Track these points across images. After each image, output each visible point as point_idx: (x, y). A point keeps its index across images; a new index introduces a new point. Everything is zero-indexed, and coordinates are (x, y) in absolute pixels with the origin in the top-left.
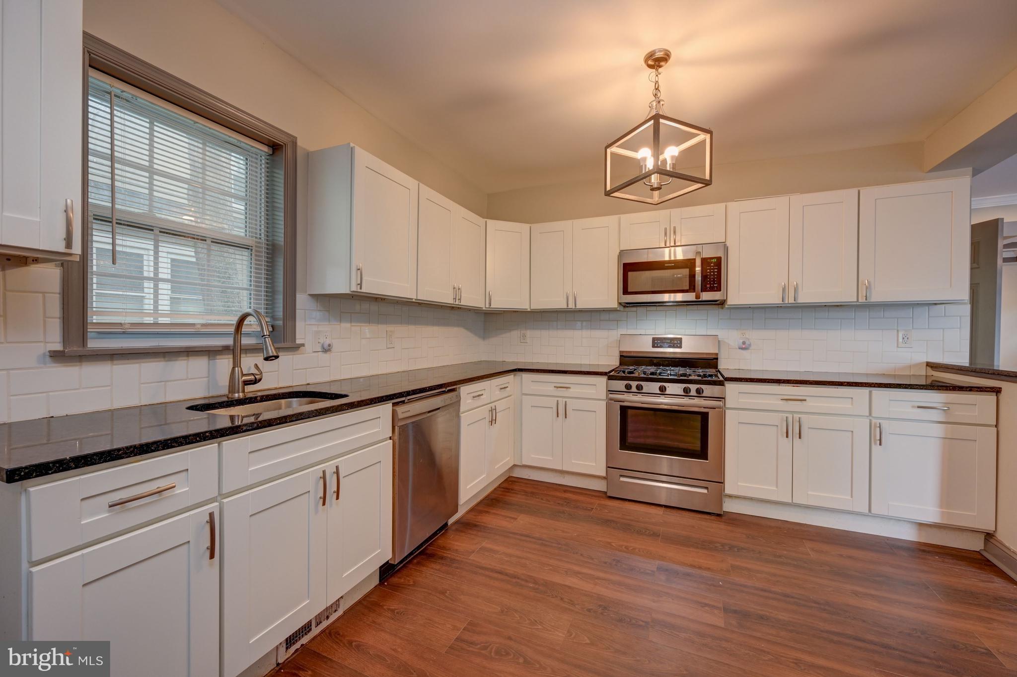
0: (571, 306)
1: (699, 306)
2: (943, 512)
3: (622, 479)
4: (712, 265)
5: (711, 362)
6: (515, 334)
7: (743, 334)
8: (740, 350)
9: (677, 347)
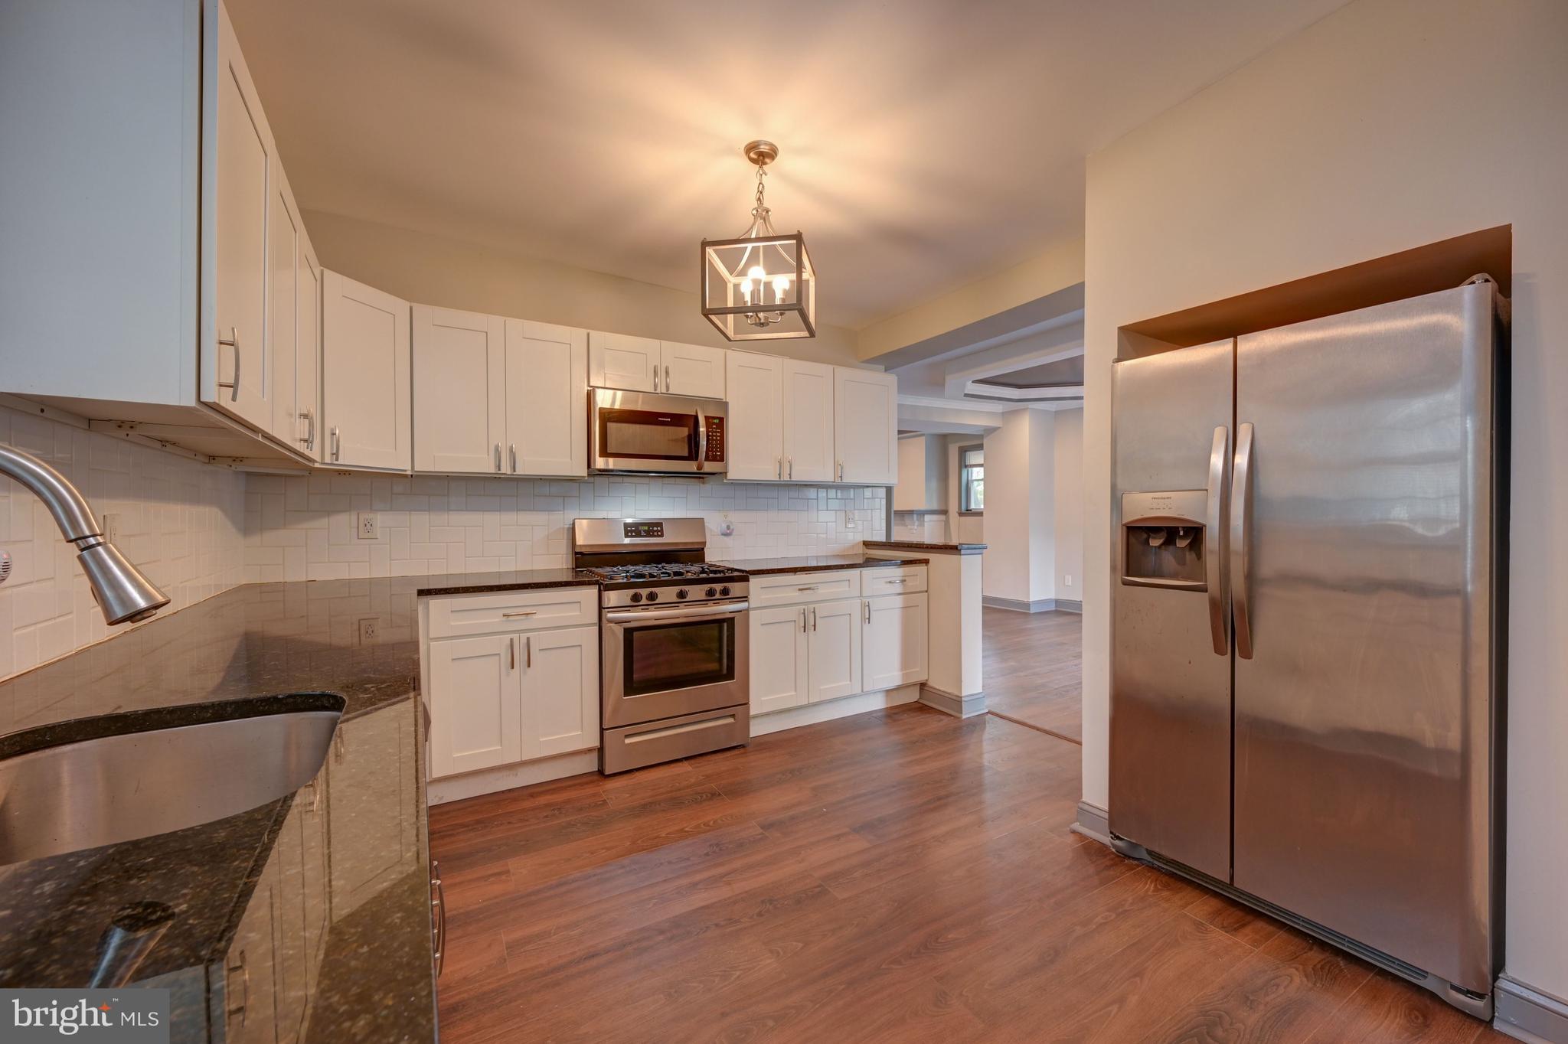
0: (506, 469)
1: (678, 480)
2: (903, 674)
3: (628, 741)
4: (714, 426)
5: (696, 554)
6: (343, 522)
7: (726, 516)
8: (723, 537)
9: (658, 536)
